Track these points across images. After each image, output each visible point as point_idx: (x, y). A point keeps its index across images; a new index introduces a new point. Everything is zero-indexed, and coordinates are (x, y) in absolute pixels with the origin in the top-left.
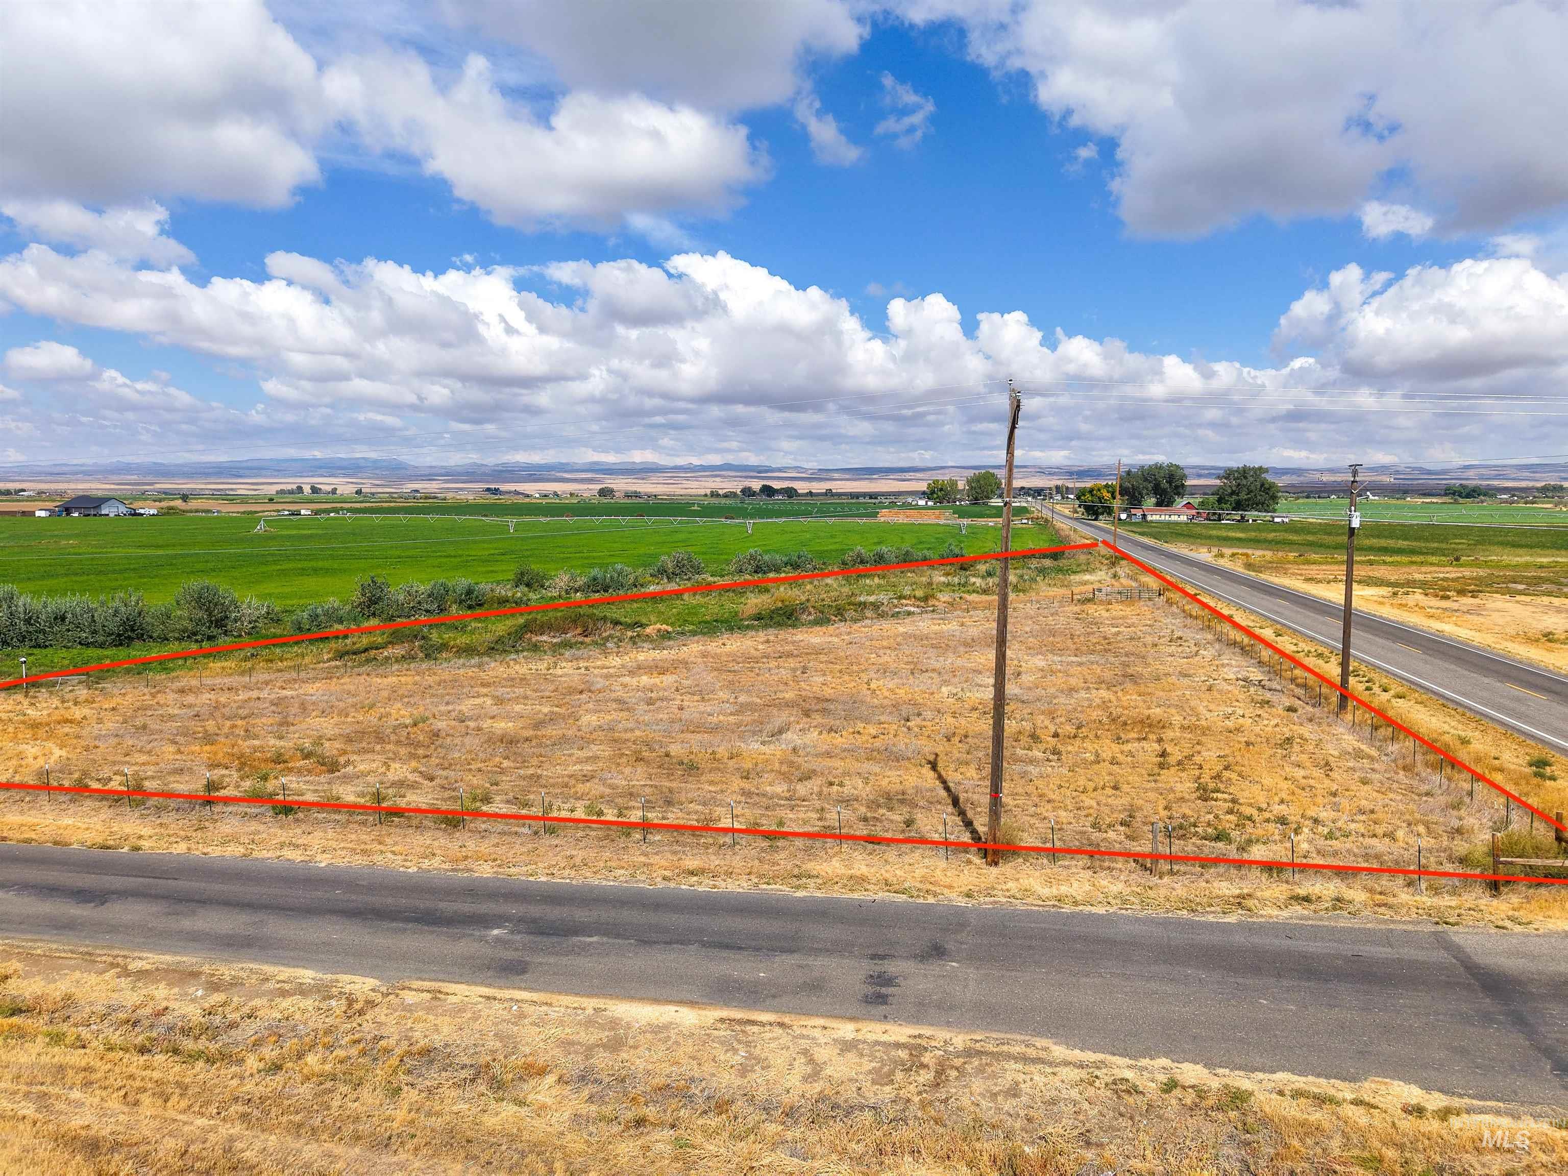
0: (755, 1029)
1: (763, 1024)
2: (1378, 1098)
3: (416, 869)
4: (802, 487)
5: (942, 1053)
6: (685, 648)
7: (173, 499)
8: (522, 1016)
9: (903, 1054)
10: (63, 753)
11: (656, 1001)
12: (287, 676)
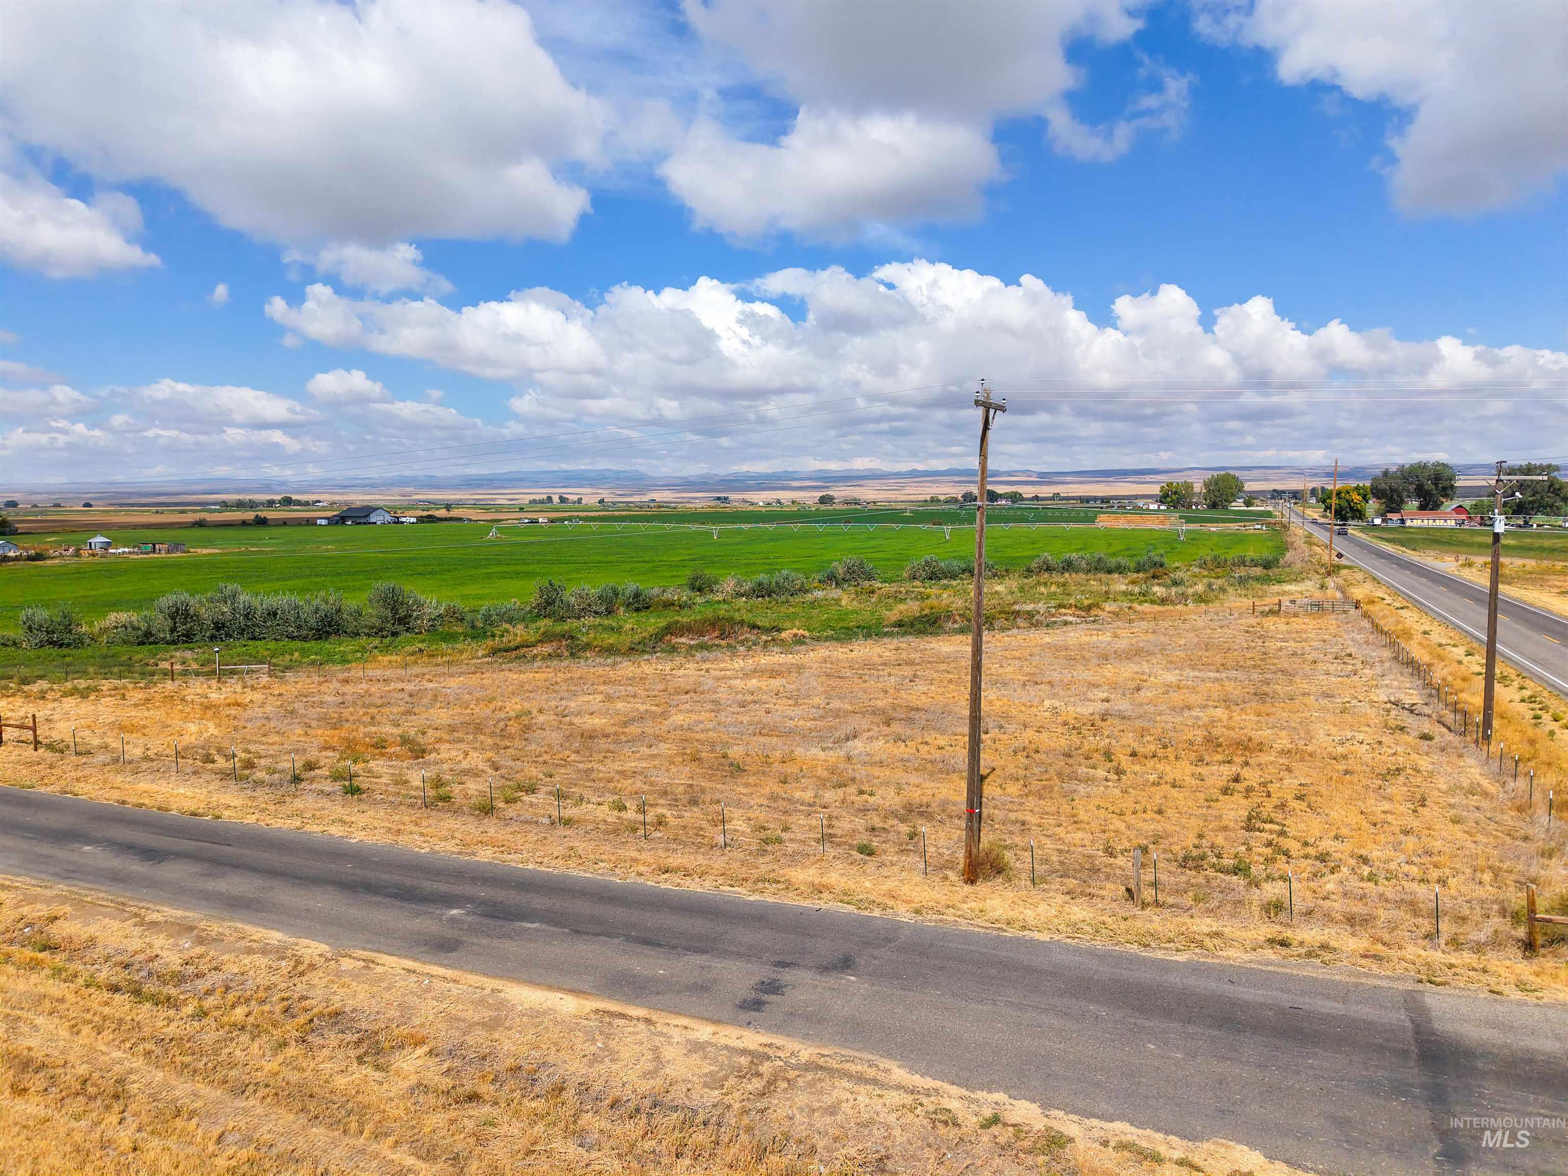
0: (621, 1022)
1: (631, 1018)
2: (1210, 1160)
3: (427, 850)
4: (1027, 491)
5: (782, 1064)
6: (811, 654)
7: (438, 509)
8: (429, 990)
9: (744, 1061)
10: (216, 732)
11: (550, 987)
12: (440, 670)
